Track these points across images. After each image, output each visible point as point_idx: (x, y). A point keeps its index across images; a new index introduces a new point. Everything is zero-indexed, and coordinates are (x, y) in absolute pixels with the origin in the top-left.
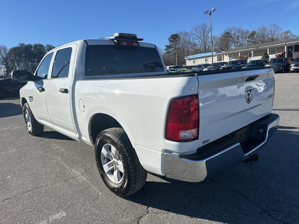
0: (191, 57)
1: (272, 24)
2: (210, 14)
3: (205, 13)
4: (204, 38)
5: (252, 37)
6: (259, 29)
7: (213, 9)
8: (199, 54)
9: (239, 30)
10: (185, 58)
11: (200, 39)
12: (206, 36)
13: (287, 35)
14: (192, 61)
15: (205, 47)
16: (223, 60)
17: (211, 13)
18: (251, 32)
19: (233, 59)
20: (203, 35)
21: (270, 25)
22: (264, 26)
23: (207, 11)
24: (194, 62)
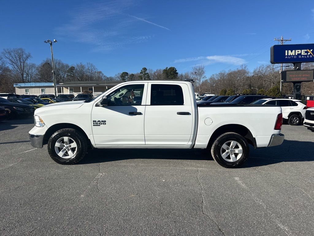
0: (23, 85)
1: (89, 64)
2: (51, 44)
3: (45, 42)
4: (21, 65)
5: (72, 72)
6: (78, 66)
7: (55, 40)
8: (33, 83)
9: (59, 63)
10: (15, 86)
11: (15, 65)
12: (24, 63)
13: (99, 75)
14: (24, 90)
15: (22, 75)
16: (63, 92)
17: (53, 43)
18: (70, 67)
19: (73, 92)
20: (19, 60)
21: (87, 63)
22: (82, 63)
23: (49, 41)
24: (27, 91)
